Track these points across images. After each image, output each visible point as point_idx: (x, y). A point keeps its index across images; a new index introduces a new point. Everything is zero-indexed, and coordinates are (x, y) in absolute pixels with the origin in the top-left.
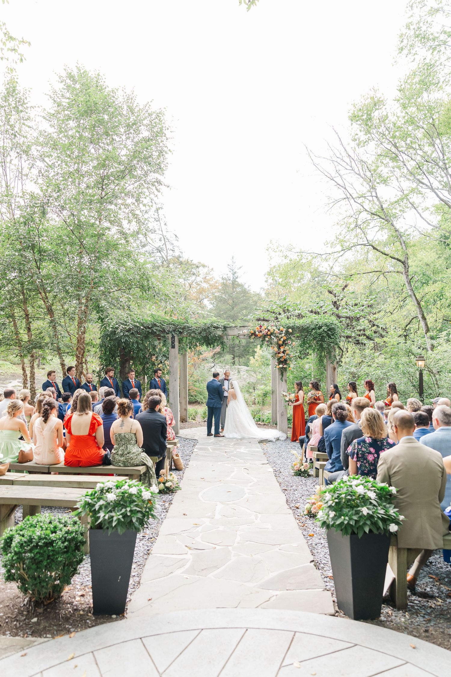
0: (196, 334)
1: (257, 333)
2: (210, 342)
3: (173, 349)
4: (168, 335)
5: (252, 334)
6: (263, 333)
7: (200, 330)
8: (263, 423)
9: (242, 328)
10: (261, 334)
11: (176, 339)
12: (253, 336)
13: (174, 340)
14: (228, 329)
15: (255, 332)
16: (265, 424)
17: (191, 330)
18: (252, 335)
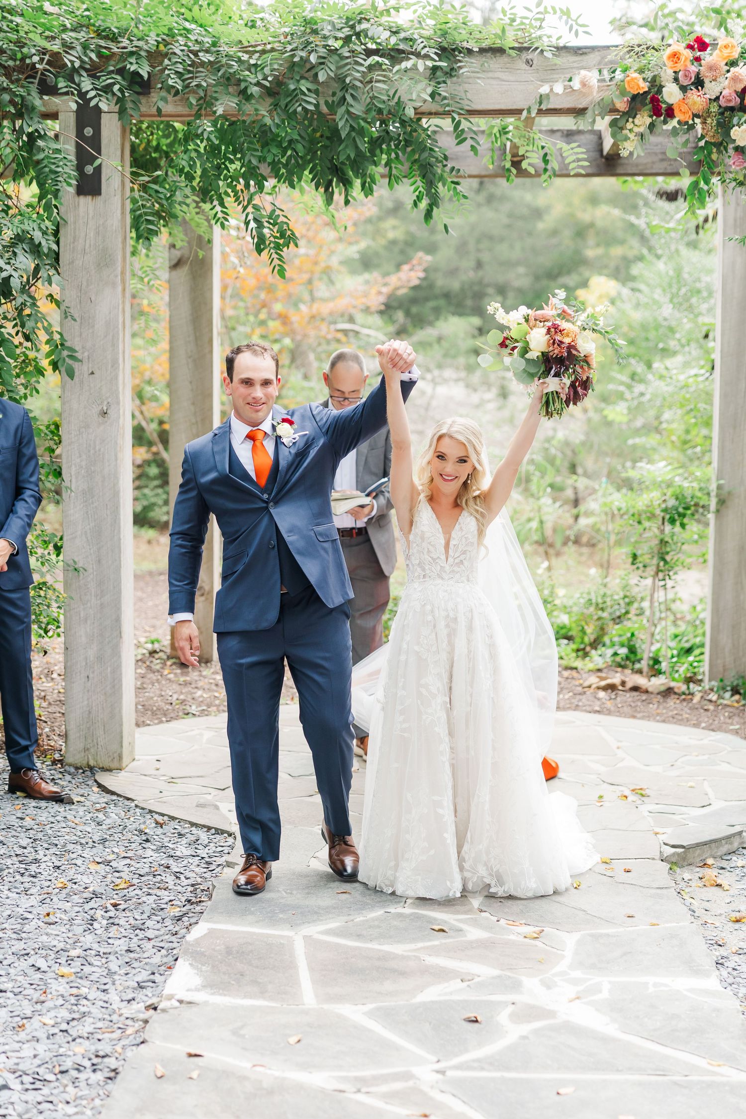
0: (245, 95)
1: (671, 94)
2: (345, 152)
3: (85, 202)
4: (56, 102)
5: (637, 101)
6: (712, 89)
7: (273, 65)
8: (658, 683)
9: (570, 59)
10: (697, 99)
11: (110, 127)
12: (643, 120)
13: (96, 142)
14: (468, 67)
15: (656, 86)
16: (668, 692)
17: (214, 66)
18: (631, 113)
